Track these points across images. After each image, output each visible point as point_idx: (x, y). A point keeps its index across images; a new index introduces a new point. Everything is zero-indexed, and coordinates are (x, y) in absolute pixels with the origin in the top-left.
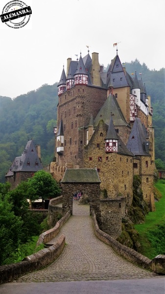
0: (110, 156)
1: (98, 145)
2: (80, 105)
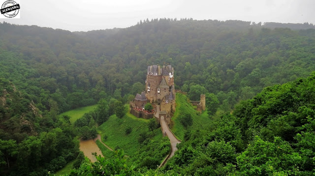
1: (164, 101)
2: (156, 81)
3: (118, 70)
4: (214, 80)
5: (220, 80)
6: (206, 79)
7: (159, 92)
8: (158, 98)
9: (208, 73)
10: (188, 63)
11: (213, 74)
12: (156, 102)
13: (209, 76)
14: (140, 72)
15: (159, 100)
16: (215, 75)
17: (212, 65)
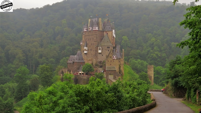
0: (114, 60)
1: (110, 57)
2: (96, 38)
3: (42, 46)
4: (157, 55)
5: (164, 55)
6: (147, 55)
7: (100, 51)
8: (99, 60)
9: (150, 48)
10: (125, 38)
11: (155, 48)
12: (96, 65)
13: (152, 51)
14: (68, 47)
15: (100, 62)
16: (158, 49)
17: (153, 39)
